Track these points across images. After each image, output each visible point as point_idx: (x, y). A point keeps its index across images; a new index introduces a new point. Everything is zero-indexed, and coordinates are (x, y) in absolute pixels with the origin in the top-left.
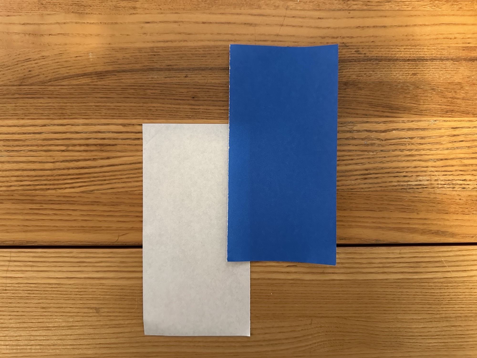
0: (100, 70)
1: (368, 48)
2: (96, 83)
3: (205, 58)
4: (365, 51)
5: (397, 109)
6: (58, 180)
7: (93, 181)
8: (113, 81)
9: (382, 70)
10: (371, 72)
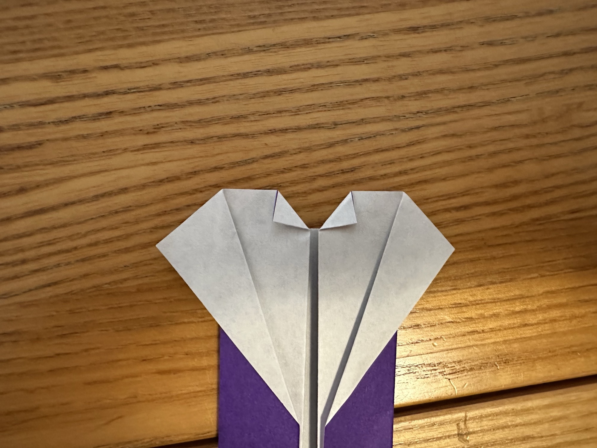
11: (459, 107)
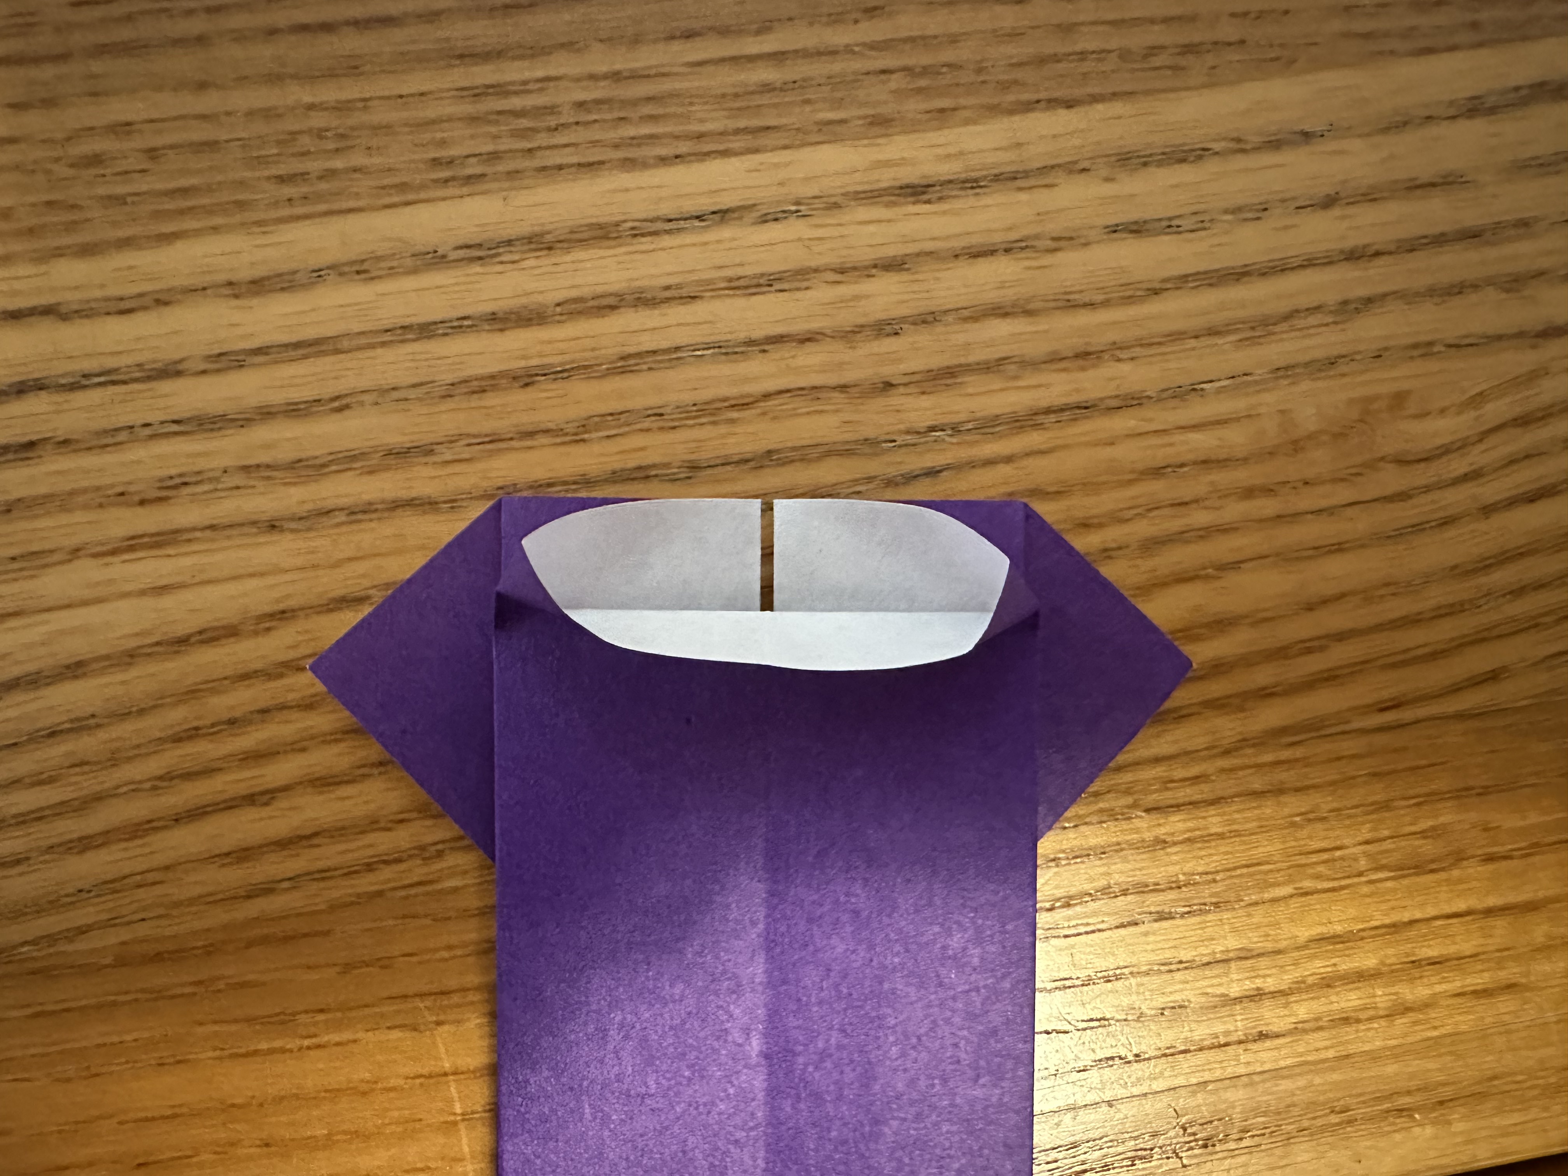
11: (1048, 411)
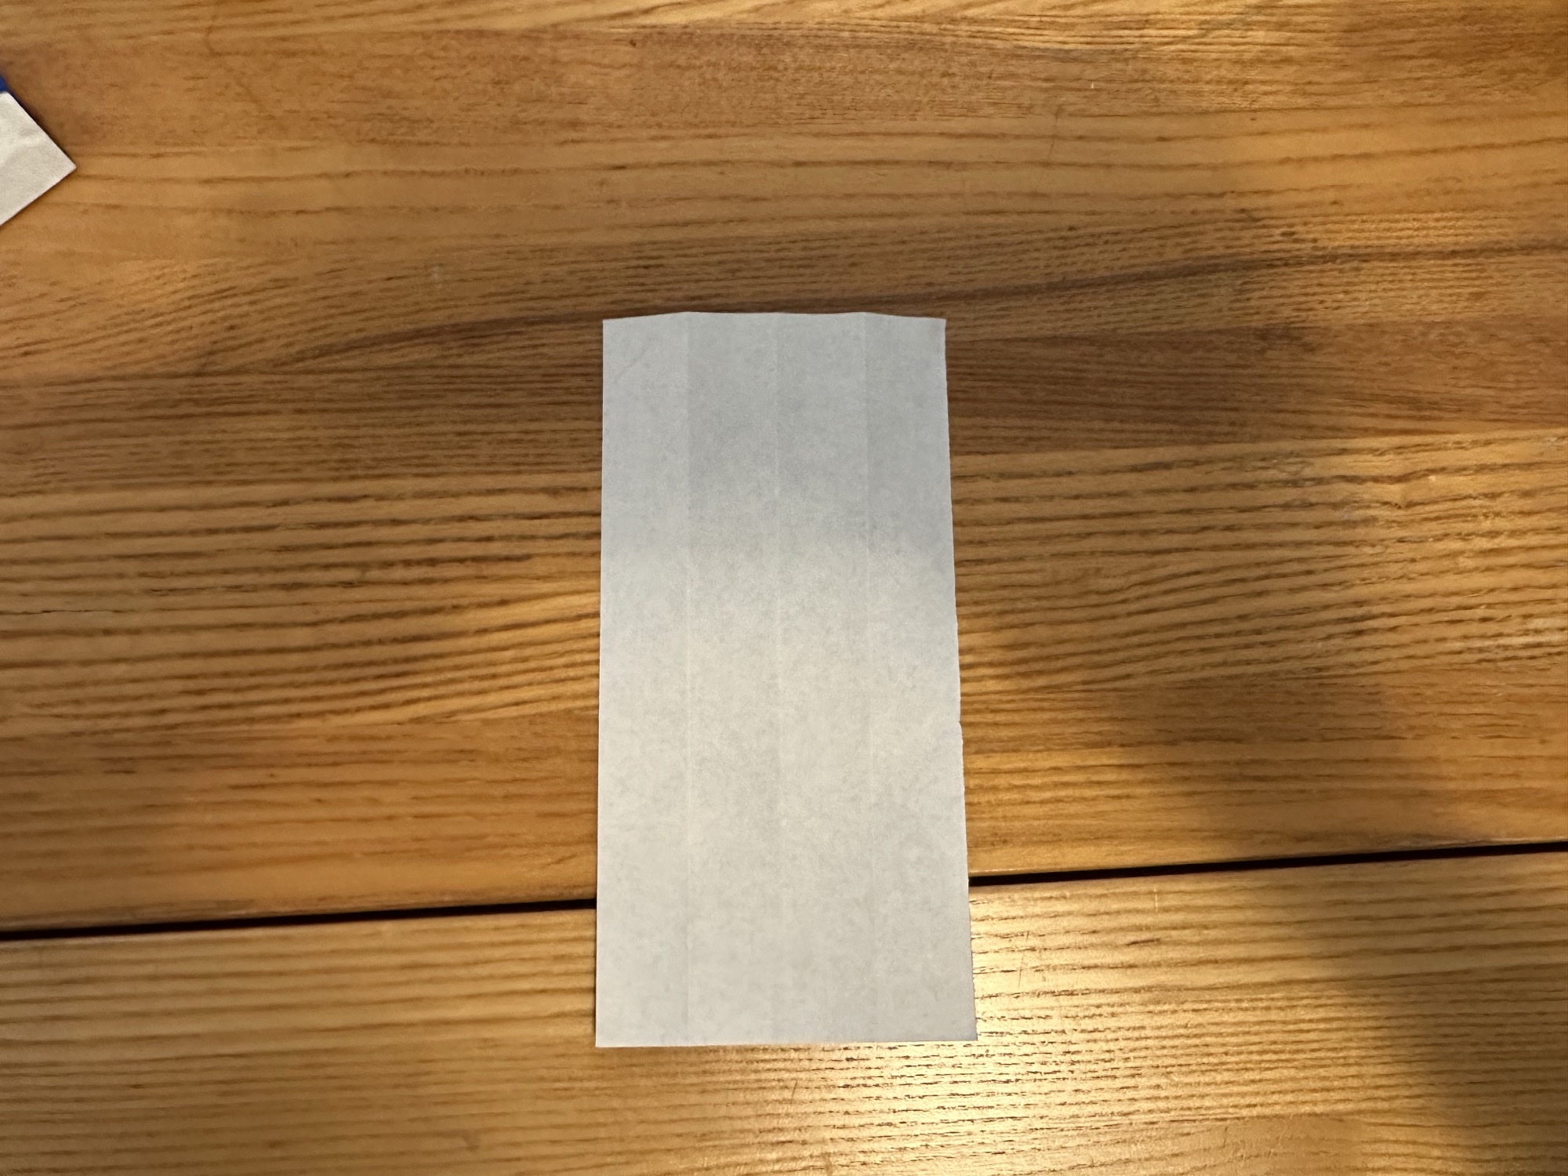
0: (467, 319)
1: (1324, 224)
2: (459, 361)
3: (808, 271)
4: (1316, 231)
5: (1434, 405)
6: (332, 683)
7: (452, 681)
8: (513, 353)
9: (1373, 287)
10: (1341, 296)
